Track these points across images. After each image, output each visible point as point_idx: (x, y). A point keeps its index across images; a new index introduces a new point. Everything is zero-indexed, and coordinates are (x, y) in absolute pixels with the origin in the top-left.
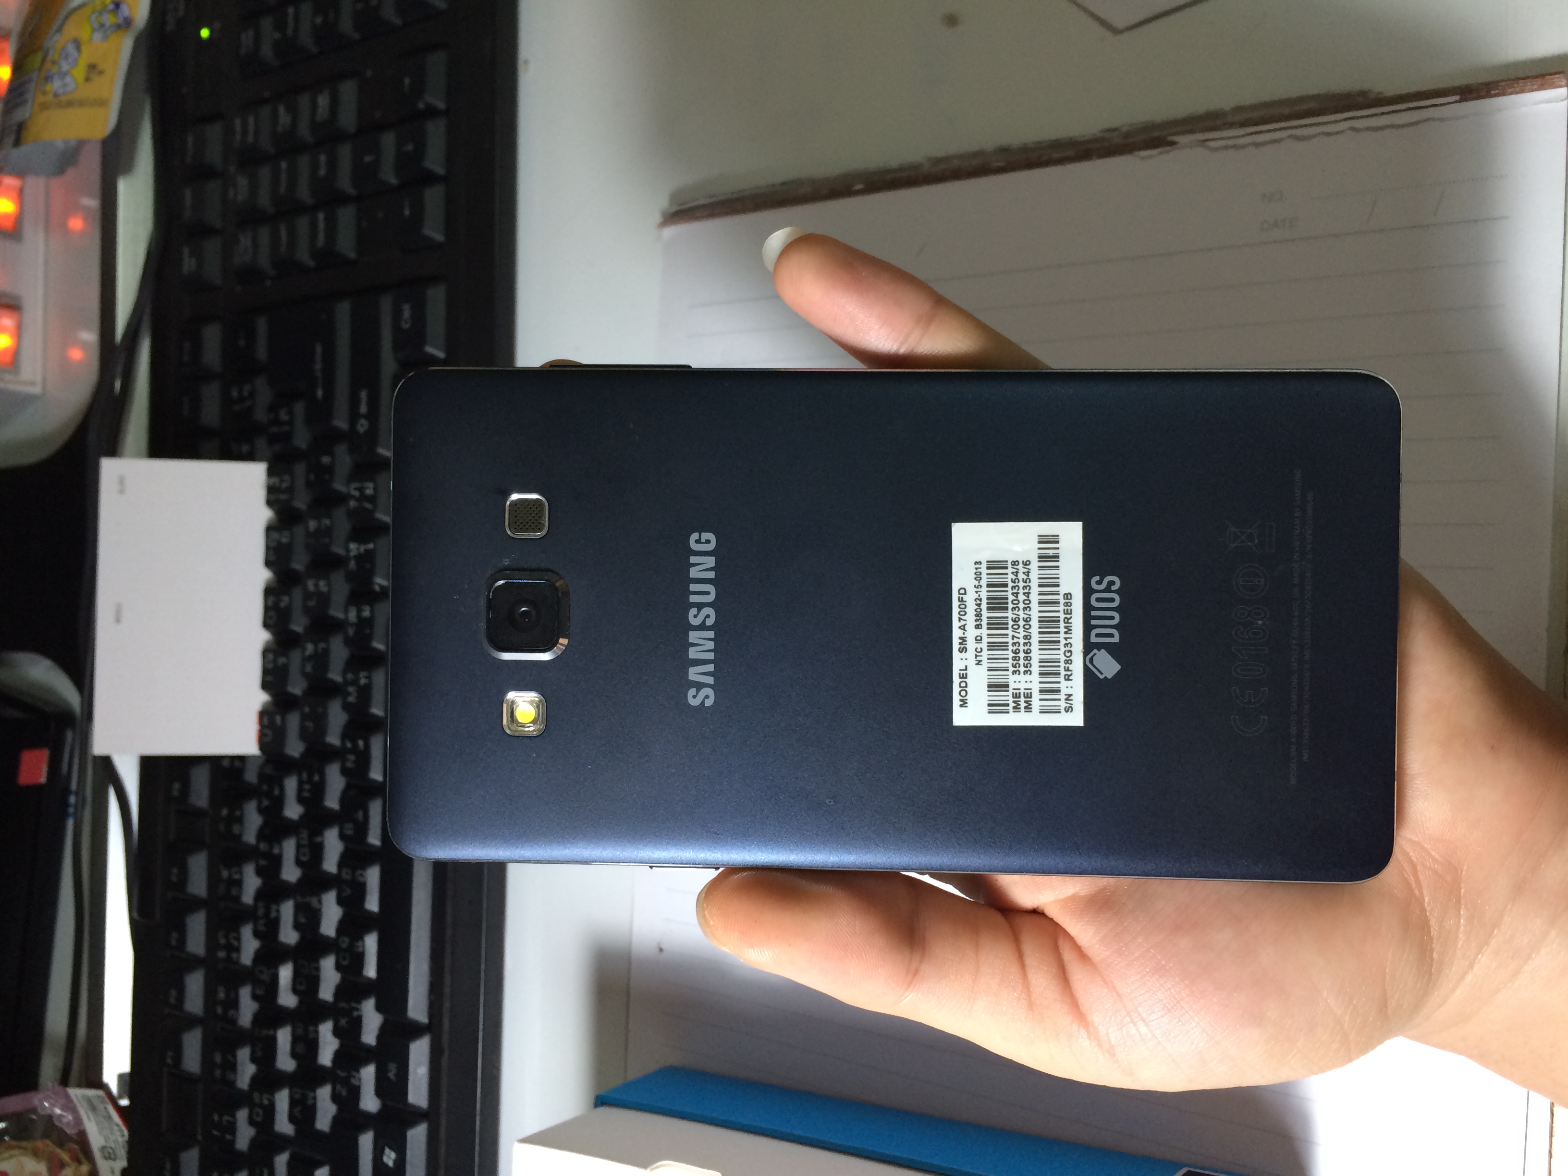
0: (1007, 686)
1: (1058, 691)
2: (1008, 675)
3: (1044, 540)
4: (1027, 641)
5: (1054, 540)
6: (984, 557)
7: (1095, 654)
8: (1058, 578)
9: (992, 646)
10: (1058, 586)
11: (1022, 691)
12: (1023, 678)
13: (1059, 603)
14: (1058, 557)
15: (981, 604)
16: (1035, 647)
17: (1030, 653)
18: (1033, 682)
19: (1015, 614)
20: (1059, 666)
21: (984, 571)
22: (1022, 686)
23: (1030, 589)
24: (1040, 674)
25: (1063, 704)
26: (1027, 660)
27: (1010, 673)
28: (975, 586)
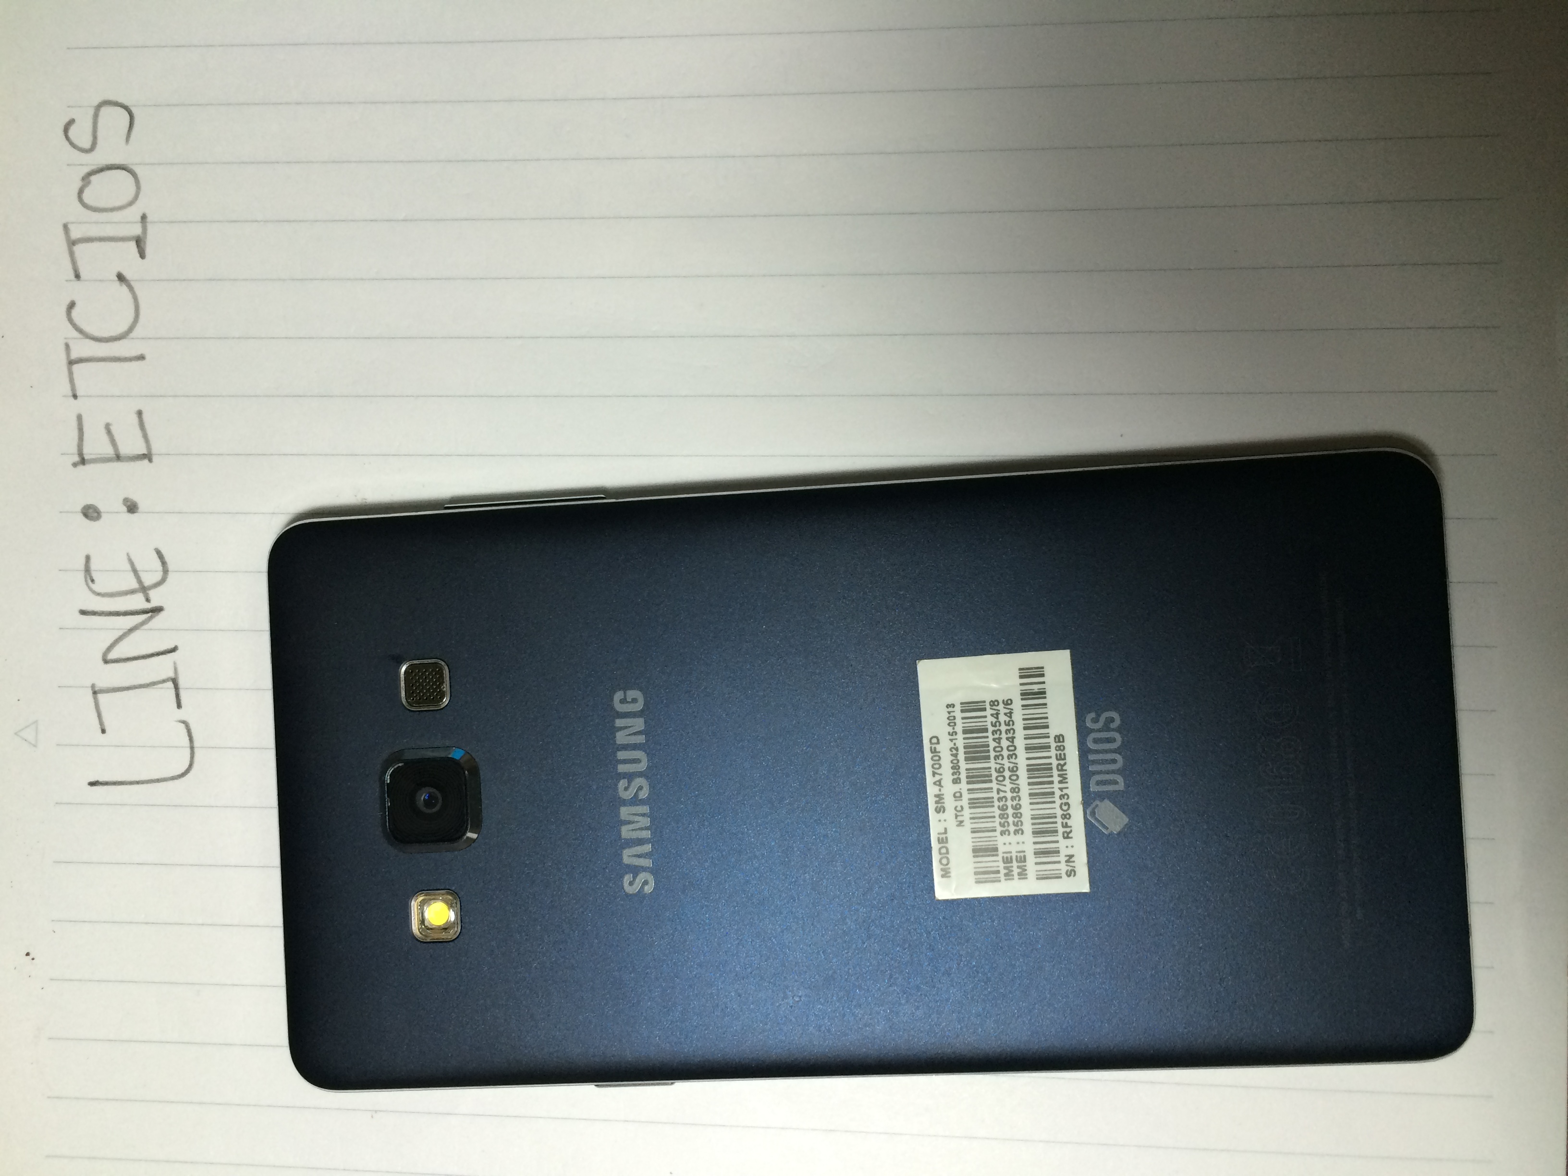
0: (996, 850)
1: (1057, 852)
2: (996, 836)
3: (1026, 673)
4: (1015, 794)
5: (1039, 672)
6: (957, 698)
7: (1097, 806)
8: (1047, 718)
9: (973, 803)
10: (1047, 727)
11: (1014, 855)
12: (1012, 838)
13: (1049, 747)
14: (1044, 693)
15: (958, 754)
16: (1025, 801)
17: (1020, 808)
18: (1027, 843)
19: (1000, 764)
20: (1056, 823)
21: (958, 715)
22: (1014, 849)
23: (1014, 733)
24: (1034, 833)
25: (1063, 868)
26: (1017, 817)
27: (998, 833)
28: (949, 733)
